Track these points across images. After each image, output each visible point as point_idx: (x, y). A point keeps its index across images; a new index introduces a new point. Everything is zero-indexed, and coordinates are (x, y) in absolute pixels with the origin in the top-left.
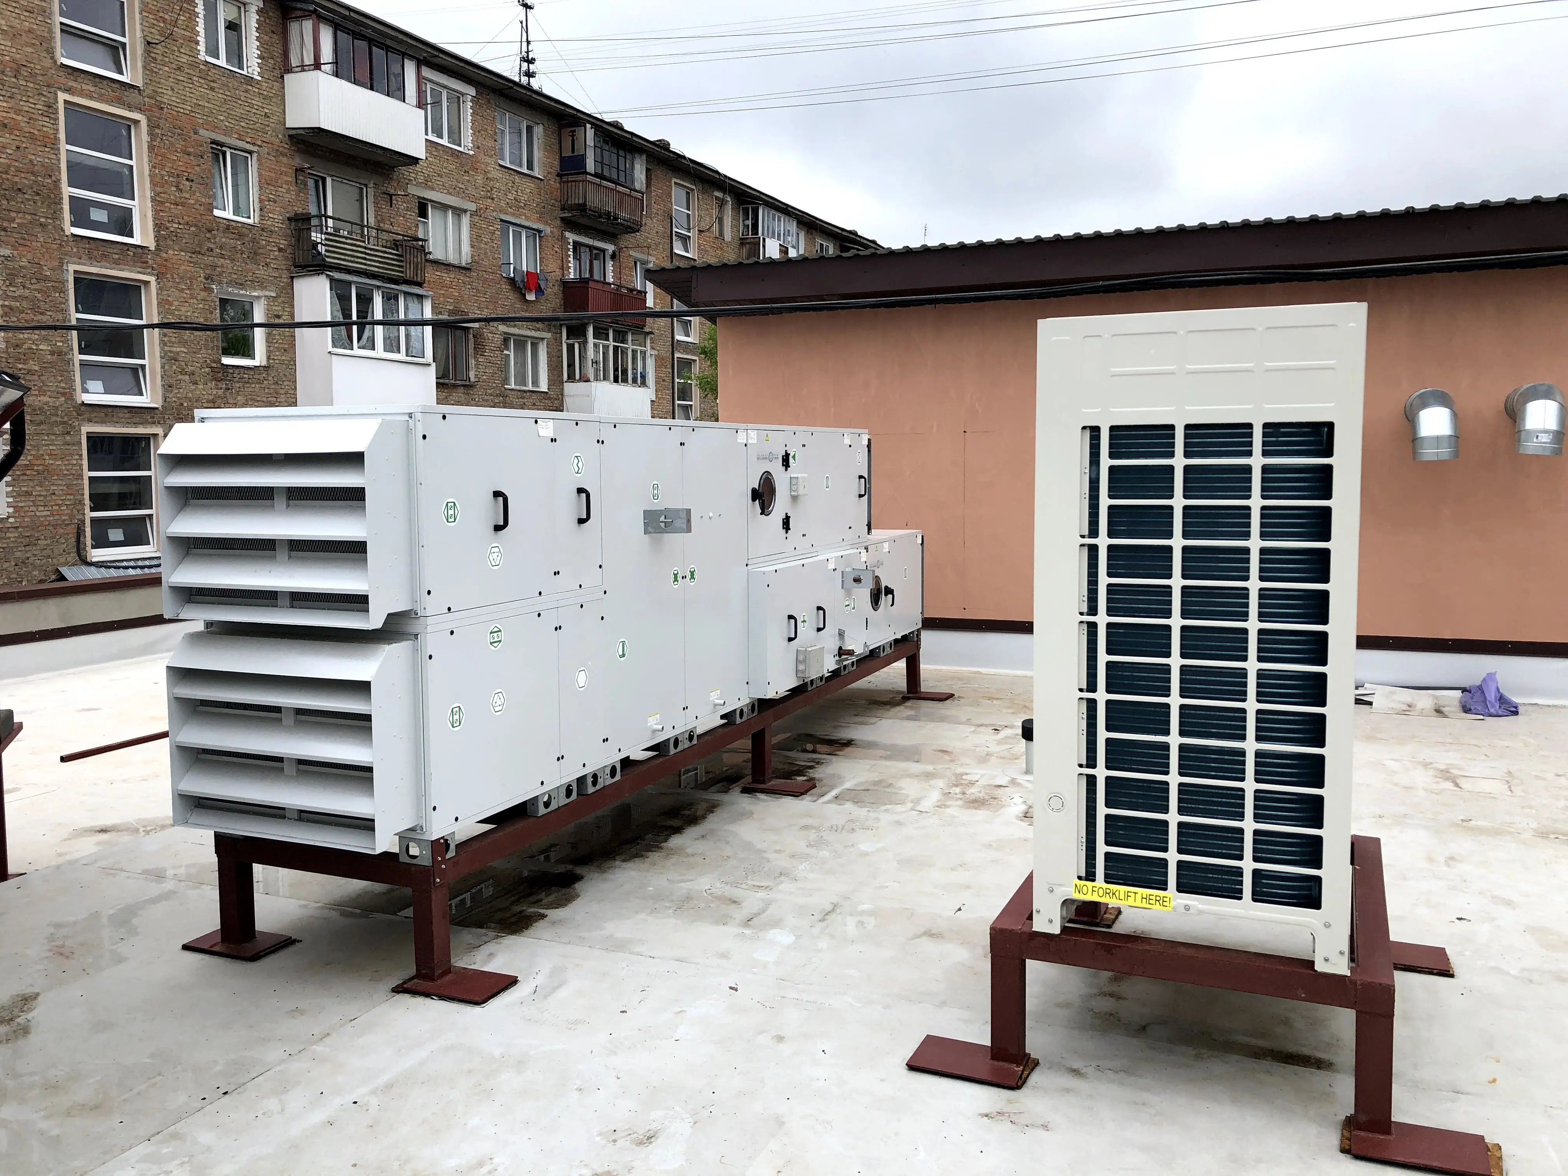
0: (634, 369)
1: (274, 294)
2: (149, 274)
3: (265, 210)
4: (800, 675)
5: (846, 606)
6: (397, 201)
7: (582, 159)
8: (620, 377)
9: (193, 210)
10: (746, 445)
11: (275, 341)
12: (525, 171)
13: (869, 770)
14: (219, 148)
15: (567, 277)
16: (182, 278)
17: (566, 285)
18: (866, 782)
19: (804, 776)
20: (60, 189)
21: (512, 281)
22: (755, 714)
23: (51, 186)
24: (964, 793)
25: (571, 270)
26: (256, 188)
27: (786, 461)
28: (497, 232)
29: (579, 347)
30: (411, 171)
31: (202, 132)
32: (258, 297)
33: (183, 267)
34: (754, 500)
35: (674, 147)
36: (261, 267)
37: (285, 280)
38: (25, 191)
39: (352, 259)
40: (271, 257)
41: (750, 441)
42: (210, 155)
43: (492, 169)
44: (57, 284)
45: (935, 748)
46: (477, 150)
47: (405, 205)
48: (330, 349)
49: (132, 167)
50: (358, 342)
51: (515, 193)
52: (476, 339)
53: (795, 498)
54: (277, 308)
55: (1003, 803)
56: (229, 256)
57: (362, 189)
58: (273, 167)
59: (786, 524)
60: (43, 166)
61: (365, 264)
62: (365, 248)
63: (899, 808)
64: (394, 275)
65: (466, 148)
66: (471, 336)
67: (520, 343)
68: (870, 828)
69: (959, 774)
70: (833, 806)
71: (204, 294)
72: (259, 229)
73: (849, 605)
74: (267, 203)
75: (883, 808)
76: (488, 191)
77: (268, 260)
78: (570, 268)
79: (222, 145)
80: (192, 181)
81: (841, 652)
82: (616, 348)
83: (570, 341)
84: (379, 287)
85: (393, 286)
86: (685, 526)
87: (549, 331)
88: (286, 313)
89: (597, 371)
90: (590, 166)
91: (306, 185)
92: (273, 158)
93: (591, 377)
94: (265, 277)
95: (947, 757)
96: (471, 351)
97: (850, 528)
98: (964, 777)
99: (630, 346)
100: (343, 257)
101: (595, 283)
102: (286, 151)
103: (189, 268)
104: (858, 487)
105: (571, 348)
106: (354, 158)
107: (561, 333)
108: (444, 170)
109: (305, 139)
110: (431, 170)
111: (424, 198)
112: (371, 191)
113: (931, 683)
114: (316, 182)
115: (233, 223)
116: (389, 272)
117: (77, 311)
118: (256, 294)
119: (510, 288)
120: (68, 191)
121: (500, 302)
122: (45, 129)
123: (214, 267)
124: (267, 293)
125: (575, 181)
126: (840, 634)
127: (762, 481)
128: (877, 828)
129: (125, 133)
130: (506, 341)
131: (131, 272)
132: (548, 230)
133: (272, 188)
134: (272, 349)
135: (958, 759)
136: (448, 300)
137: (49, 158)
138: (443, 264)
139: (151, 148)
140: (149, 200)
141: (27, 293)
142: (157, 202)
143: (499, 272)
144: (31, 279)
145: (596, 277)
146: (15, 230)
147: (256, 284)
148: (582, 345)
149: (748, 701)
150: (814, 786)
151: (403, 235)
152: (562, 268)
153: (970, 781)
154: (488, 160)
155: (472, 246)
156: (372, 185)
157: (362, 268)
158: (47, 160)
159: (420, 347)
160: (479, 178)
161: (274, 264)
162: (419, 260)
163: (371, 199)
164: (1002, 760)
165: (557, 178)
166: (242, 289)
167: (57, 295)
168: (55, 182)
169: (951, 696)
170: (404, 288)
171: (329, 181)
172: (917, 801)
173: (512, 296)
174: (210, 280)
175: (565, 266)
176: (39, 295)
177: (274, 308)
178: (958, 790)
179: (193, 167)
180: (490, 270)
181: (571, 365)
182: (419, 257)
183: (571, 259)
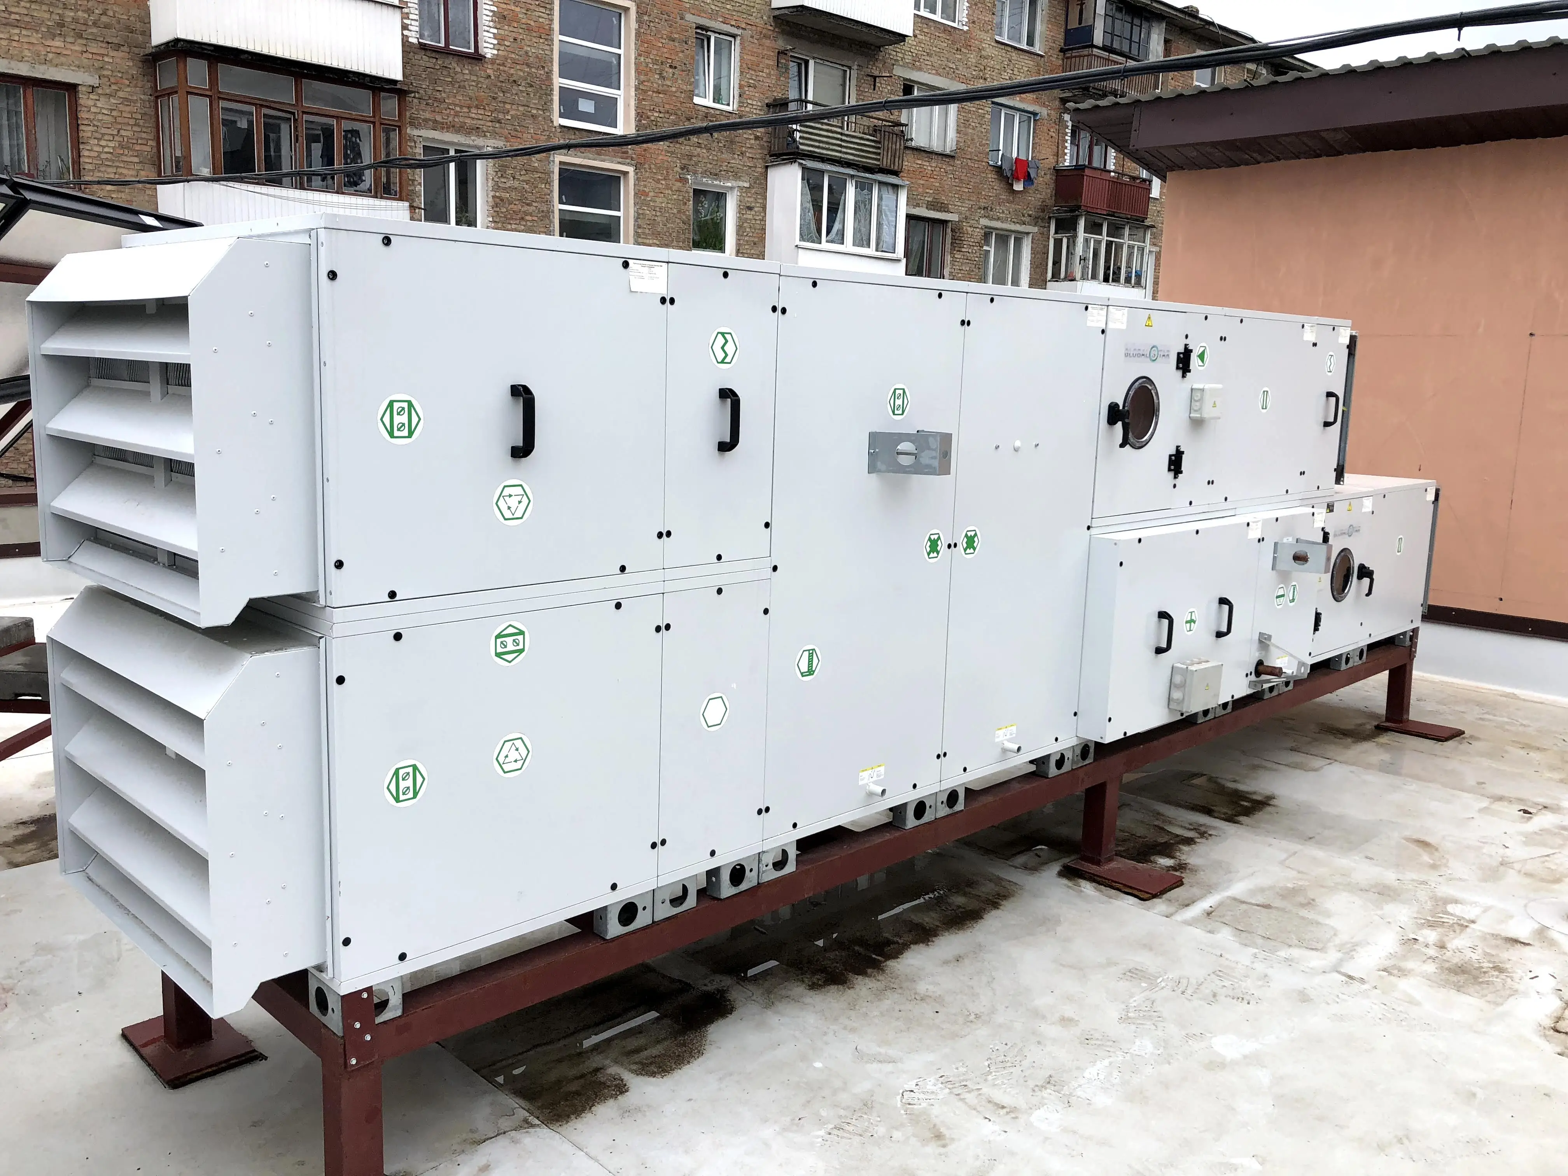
0: (1129, 266)
1: (747, 185)
2: (628, 164)
3: (745, 95)
4: (1173, 706)
5: (1278, 597)
6: (881, 84)
7: (1090, 30)
8: (1111, 276)
9: (674, 98)
10: (1103, 332)
11: (745, 234)
12: (1025, 47)
13: (1282, 863)
14: (704, 32)
15: (1061, 165)
16: (659, 168)
17: (1059, 173)
18: (1271, 888)
19: (1173, 857)
20: (551, 79)
21: (999, 170)
22: (1087, 762)
23: (544, 77)
24: (1442, 947)
25: (1067, 157)
26: (737, 74)
27: (1184, 362)
28: (987, 116)
29: (1068, 242)
30: (898, 50)
31: (689, 17)
32: (732, 188)
33: (660, 157)
34: (1112, 421)
35: (1204, 14)
36: (736, 156)
37: (760, 170)
38: (519, 83)
39: (827, 146)
40: (748, 145)
41: (1111, 325)
42: (694, 40)
43: (987, 46)
44: (543, 176)
45: (1407, 833)
46: (971, 25)
47: (889, 88)
48: (798, 242)
49: (620, 55)
50: (827, 236)
51: (1011, 72)
52: (954, 234)
53: (1197, 424)
54: (749, 199)
55: (1516, 986)
56: (706, 146)
57: (845, 71)
58: (755, 50)
59: (1175, 463)
60: (537, 57)
61: (840, 152)
62: (842, 134)
63: (1316, 960)
64: (869, 163)
65: (960, 23)
66: (949, 231)
67: (1003, 239)
68: (1247, 997)
69: (1441, 899)
70: (1197, 933)
71: (679, 184)
72: (737, 116)
73: (1283, 596)
74: (747, 89)
75: (1283, 953)
76: (981, 70)
77: (744, 149)
78: (1066, 154)
79: (707, 29)
80: (676, 68)
81: (1260, 669)
82: (1109, 244)
83: (1059, 236)
84: (852, 176)
85: (867, 175)
86: (935, 463)
87: (1035, 225)
88: (758, 205)
89: (1085, 268)
90: (1098, 38)
91: (787, 69)
92: (756, 41)
93: (1078, 275)
94: (739, 167)
95: (1426, 858)
96: (948, 246)
97: (1302, 473)
98: (1450, 908)
99: (1126, 241)
100: (817, 144)
101: (1094, 171)
102: (770, 33)
103: (665, 158)
104: (1321, 409)
105: (1058, 243)
106: (839, 38)
107: (1049, 227)
108: (934, 49)
109: (789, 19)
110: (921, 49)
111: (910, 80)
112: (854, 73)
113: (1430, 707)
114: (799, 65)
115: (712, 111)
116: (865, 160)
117: (561, 202)
118: (729, 184)
119: (996, 177)
120: (559, 82)
121: (983, 193)
122: (541, 20)
123: (690, 157)
124: (741, 184)
125: (1080, 56)
126: (1260, 642)
127: (1132, 393)
128: (1259, 1000)
129: (615, 22)
130: (987, 236)
131: (612, 162)
132: (1044, 112)
133: (753, 73)
134: (742, 242)
135: (1446, 866)
136: (927, 191)
137: (543, 50)
138: (924, 151)
139: (638, 34)
140: (634, 89)
141: (516, 184)
142: (640, 91)
143: (985, 160)
144: (521, 170)
145: (1095, 164)
146: (508, 122)
147: (730, 174)
148: (1071, 240)
149: (1074, 742)
150: (1179, 883)
151: (883, 120)
152: (1057, 155)
153: (1461, 918)
154: (983, 35)
155: (958, 132)
156: (855, 67)
157: (836, 156)
158: (541, 52)
159: (892, 241)
160: (972, 56)
161: (749, 153)
162: (898, 147)
163: (854, 82)
164: (1528, 881)
165: (1060, 54)
166: (716, 180)
167: (543, 186)
168: (547, 73)
169: (1457, 734)
170: (880, 177)
171: (811, 63)
172: (1350, 950)
173: (997, 186)
174: (685, 170)
175: (1060, 152)
176: (526, 187)
177: (746, 199)
178: (1431, 936)
179: (677, 53)
180: (976, 158)
181: (1057, 263)
182: (898, 144)
183: (1068, 145)
